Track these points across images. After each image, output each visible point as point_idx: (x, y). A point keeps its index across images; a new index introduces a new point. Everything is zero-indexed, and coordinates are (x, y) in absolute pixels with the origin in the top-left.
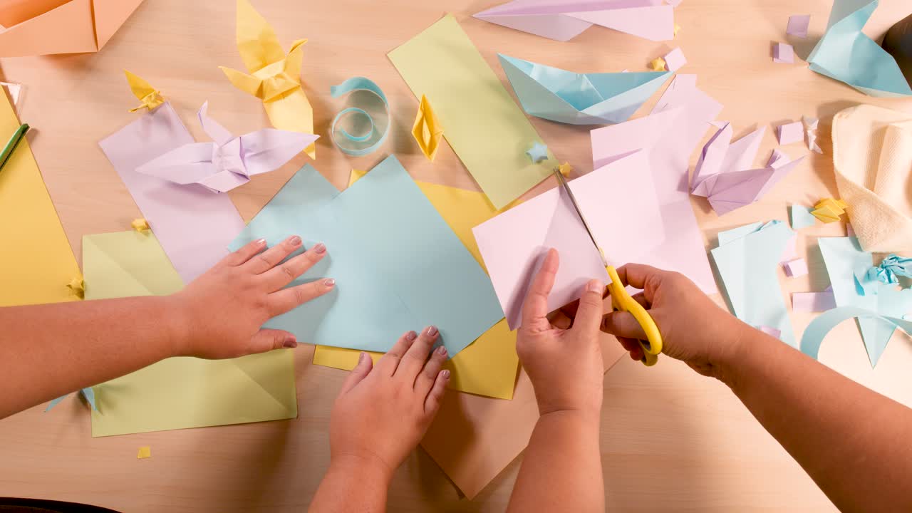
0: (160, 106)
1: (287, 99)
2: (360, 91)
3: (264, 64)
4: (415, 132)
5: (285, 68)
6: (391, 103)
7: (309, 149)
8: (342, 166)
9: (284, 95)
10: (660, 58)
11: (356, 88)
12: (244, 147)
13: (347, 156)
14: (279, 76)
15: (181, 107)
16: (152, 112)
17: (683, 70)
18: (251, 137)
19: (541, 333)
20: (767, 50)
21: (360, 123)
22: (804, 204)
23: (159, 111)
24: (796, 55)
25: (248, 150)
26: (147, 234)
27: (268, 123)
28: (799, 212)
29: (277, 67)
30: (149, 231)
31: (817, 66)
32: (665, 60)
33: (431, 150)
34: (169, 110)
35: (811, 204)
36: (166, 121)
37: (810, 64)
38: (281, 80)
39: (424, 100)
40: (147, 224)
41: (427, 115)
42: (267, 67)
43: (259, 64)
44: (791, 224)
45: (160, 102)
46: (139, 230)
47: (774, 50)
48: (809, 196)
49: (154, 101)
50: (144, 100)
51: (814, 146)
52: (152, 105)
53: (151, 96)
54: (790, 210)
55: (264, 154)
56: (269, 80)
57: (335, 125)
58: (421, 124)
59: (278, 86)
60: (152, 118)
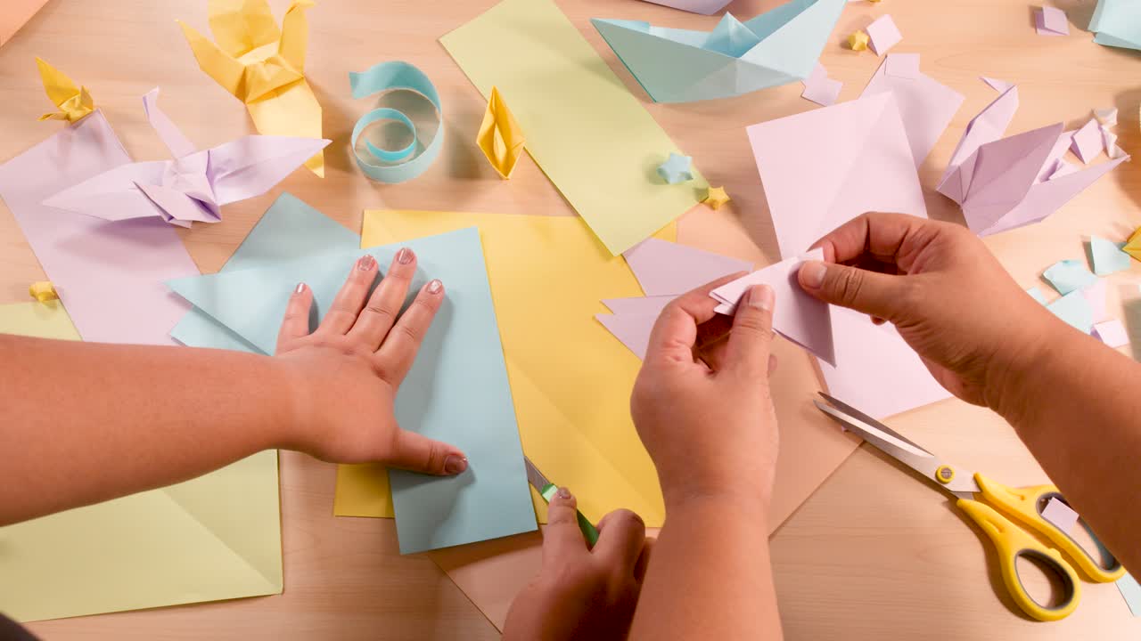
0: (89, 115)
1: (284, 97)
2: (396, 91)
3: (250, 46)
4: (481, 143)
5: (280, 50)
6: (445, 107)
7: (315, 164)
8: (367, 197)
9: (278, 91)
10: (859, 32)
11: (392, 84)
12: (214, 165)
13: (376, 181)
14: (270, 61)
15: (121, 120)
16: (74, 124)
17: (897, 49)
18: (225, 150)
19: (679, 363)
20: (1026, 18)
21: (397, 136)
22: (1110, 238)
23: (86, 123)
24: (1072, 25)
25: (219, 170)
26: (53, 307)
27: (252, 127)
28: (1103, 251)
29: (271, 50)
30: (57, 301)
31: (1105, 36)
32: (868, 34)
33: (507, 167)
34: (100, 121)
35: (1121, 237)
36: (96, 138)
37: (1095, 34)
38: (274, 69)
39: (495, 93)
40: (54, 292)
41: (500, 119)
42: (255, 51)
43: (241, 48)
44: (1092, 269)
45: (89, 110)
46: (41, 298)
47: (1036, 18)
48: (1116, 225)
49: (79, 108)
50: (64, 106)
51: (1116, 151)
52: (75, 114)
53: (74, 101)
54: (1087, 247)
55: (243, 172)
56: (255, 66)
57: (357, 140)
58: (492, 130)
59: (270, 76)
60: (74, 134)
